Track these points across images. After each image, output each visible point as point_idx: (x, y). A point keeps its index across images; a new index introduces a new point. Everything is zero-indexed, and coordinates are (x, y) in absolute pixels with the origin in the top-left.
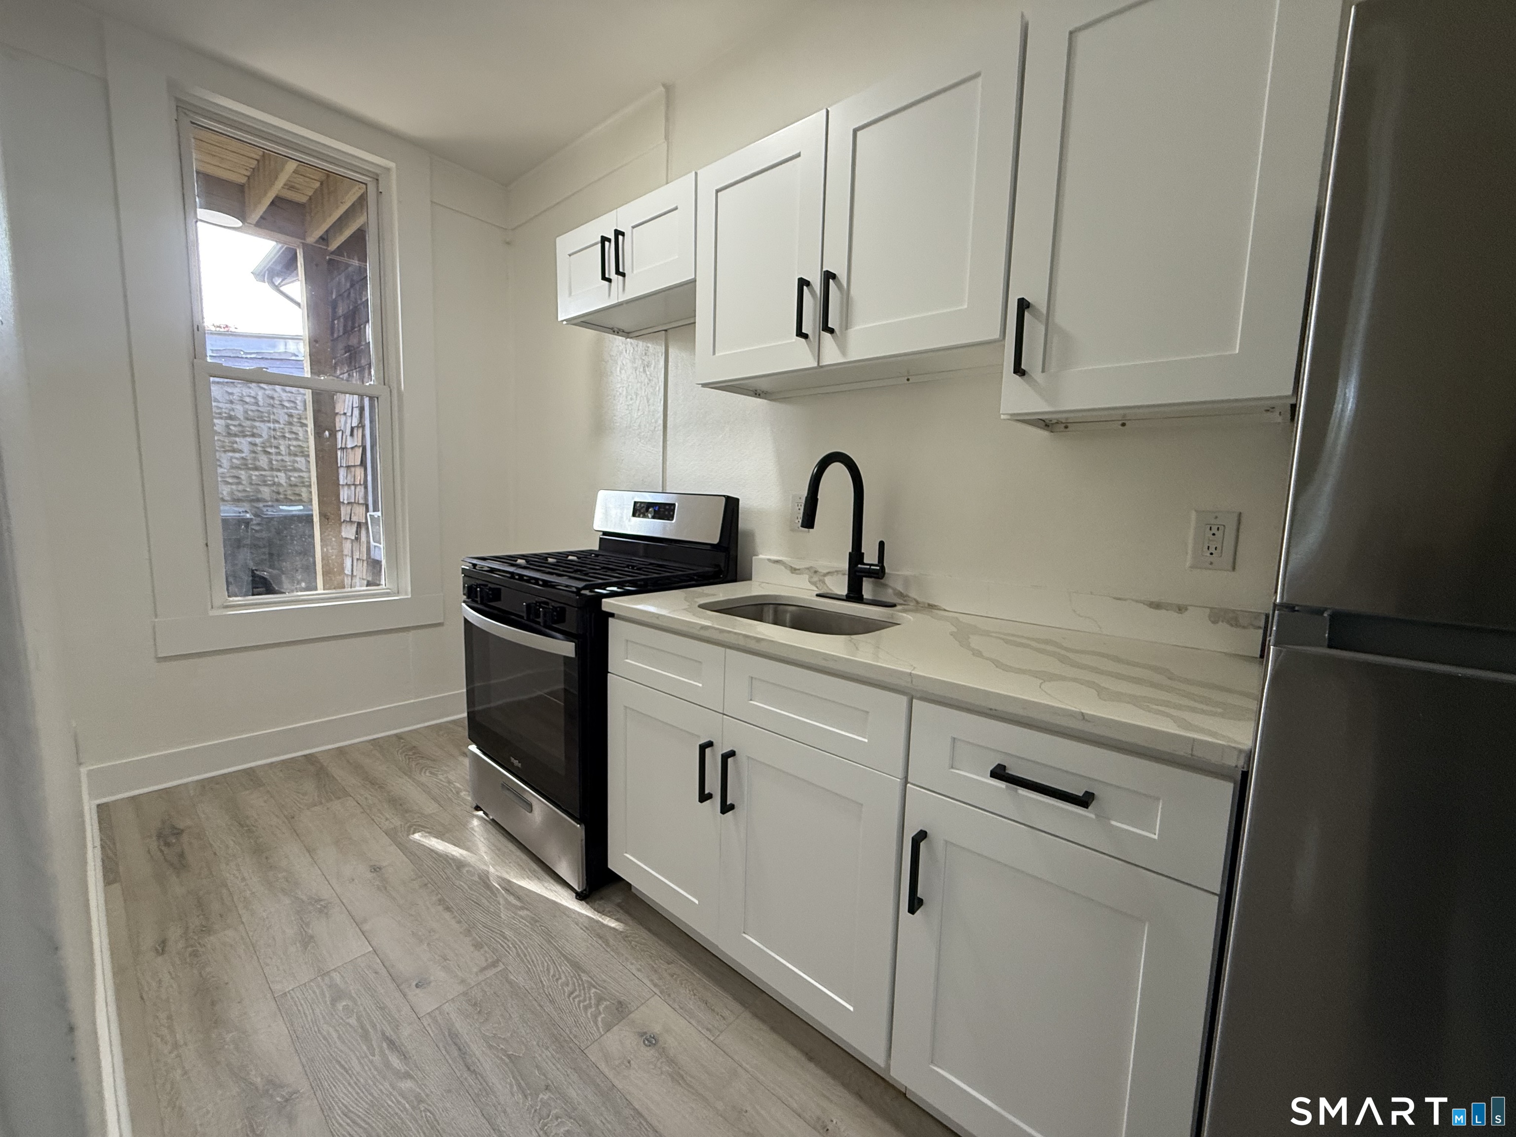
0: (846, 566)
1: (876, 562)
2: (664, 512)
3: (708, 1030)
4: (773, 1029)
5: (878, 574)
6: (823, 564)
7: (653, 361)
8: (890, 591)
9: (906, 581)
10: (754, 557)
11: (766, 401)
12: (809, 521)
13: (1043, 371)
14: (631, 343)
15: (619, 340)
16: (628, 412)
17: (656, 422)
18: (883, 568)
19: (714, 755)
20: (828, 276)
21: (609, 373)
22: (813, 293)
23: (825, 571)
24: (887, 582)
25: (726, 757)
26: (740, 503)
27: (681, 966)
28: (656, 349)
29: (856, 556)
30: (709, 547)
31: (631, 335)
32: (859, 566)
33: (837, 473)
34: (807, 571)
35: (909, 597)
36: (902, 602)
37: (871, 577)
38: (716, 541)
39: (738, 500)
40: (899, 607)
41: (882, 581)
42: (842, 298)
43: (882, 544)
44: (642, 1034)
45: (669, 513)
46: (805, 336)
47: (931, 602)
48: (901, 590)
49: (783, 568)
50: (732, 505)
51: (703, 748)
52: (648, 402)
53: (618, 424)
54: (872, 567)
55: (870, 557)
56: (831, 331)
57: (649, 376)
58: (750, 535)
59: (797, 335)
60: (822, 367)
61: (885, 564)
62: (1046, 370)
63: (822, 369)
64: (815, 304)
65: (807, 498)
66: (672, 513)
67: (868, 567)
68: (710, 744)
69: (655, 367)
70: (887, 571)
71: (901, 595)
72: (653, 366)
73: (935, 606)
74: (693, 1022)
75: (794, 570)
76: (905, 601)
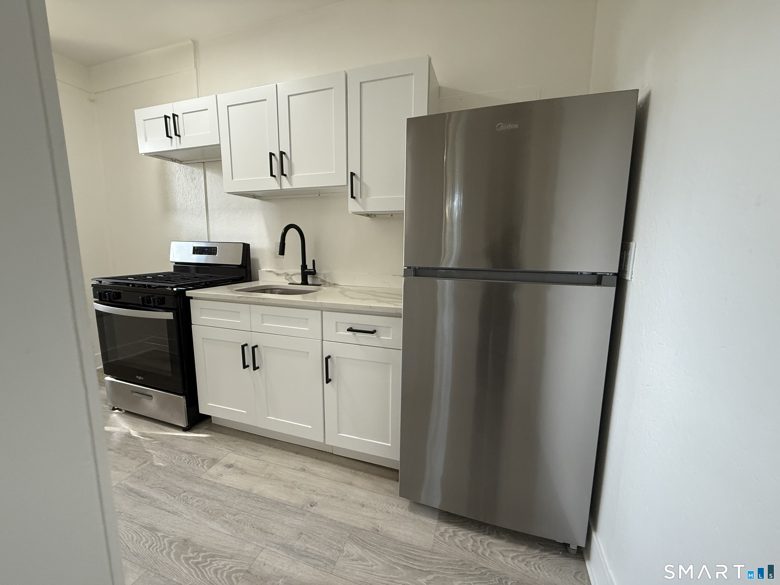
0: (300, 271)
1: (312, 268)
2: (211, 251)
3: (255, 457)
4: (283, 450)
5: (313, 273)
6: (291, 271)
7: (197, 177)
8: (319, 280)
9: (325, 275)
10: (259, 270)
11: (259, 200)
12: (282, 252)
13: (361, 198)
14: (183, 167)
15: (176, 165)
16: (184, 201)
17: (202, 207)
18: (315, 271)
19: (248, 349)
20: (282, 153)
21: (171, 181)
22: (276, 158)
23: (292, 274)
24: (318, 276)
25: (253, 348)
26: (250, 246)
27: (241, 441)
28: (198, 172)
29: (304, 266)
30: (236, 267)
31: (183, 163)
32: (305, 270)
33: (292, 232)
34: (284, 274)
35: (326, 281)
36: (324, 284)
37: (310, 274)
38: (240, 263)
39: (249, 245)
40: (322, 286)
41: (315, 276)
42: (288, 162)
43: (314, 261)
44: (225, 466)
45: (214, 252)
46: (275, 176)
47: (335, 283)
48: (323, 279)
49: (273, 274)
50: (246, 248)
51: (243, 347)
52: (196, 197)
53: (178, 208)
54: (311, 270)
55: (310, 266)
56: (285, 175)
57: (195, 184)
58: (257, 260)
59: (271, 176)
60: (282, 189)
61: (316, 269)
62: (362, 197)
63: (282, 190)
64: (277, 164)
65: (280, 243)
66: (215, 252)
67: (309, 270)
68: (246, 345)
69: (198, 180)
70: (317, 272)
71: (323, 281)
72: (197, 179)
73: (336, 284)
74: (249, 456)
75: (278, 274)
76: (325, 283)
